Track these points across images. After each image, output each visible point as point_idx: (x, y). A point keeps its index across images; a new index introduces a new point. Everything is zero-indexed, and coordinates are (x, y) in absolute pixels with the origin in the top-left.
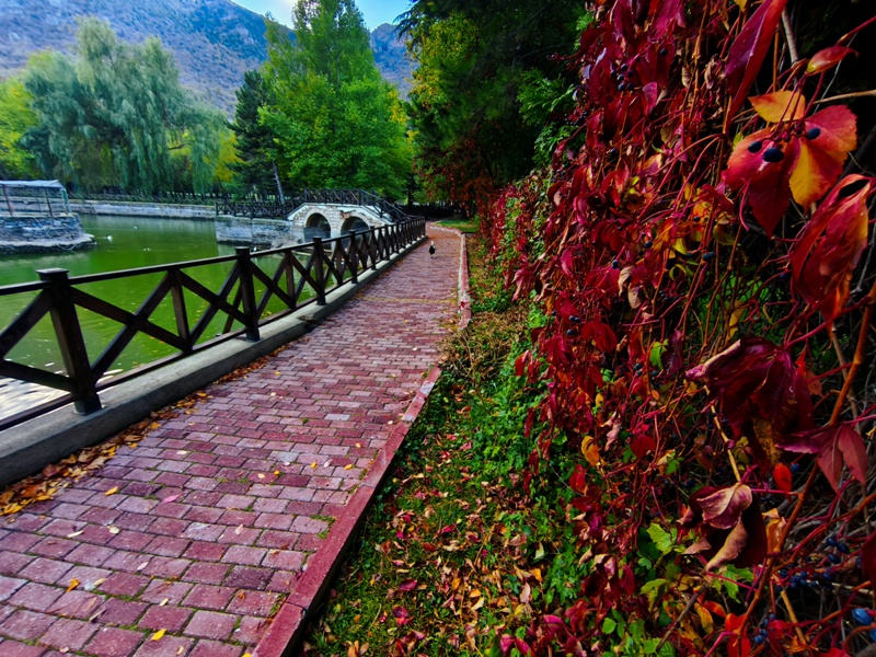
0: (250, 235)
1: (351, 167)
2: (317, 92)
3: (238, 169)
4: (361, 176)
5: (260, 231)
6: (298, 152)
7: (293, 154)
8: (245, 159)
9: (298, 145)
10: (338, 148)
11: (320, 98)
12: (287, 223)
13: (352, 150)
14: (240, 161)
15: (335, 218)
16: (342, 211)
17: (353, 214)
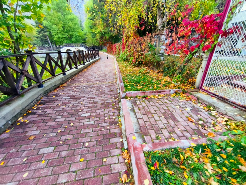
1: (70, 38)
2: (58, 17)
3: (37, 37)
4: (73, 40)
6: (55, 33)
7: (54, 34)
8: (39, 35)
9: (55, 31)
10: (67, 32)
11: (60, 19)
13: (70, 33)
14: (37, 35)
15: (74, 50)
16: (76, 48)
17: (79, 49)
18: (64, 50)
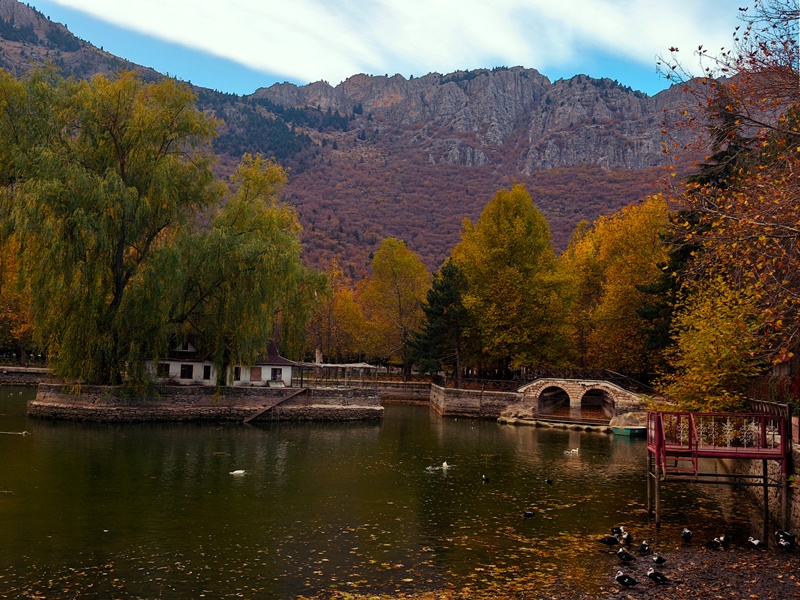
0: (478, 405)
5: (489, 402)
12: (518, 395)
15: (575, 390)
16: (584, 385)
17: (596, 387)
18: (534, 388)
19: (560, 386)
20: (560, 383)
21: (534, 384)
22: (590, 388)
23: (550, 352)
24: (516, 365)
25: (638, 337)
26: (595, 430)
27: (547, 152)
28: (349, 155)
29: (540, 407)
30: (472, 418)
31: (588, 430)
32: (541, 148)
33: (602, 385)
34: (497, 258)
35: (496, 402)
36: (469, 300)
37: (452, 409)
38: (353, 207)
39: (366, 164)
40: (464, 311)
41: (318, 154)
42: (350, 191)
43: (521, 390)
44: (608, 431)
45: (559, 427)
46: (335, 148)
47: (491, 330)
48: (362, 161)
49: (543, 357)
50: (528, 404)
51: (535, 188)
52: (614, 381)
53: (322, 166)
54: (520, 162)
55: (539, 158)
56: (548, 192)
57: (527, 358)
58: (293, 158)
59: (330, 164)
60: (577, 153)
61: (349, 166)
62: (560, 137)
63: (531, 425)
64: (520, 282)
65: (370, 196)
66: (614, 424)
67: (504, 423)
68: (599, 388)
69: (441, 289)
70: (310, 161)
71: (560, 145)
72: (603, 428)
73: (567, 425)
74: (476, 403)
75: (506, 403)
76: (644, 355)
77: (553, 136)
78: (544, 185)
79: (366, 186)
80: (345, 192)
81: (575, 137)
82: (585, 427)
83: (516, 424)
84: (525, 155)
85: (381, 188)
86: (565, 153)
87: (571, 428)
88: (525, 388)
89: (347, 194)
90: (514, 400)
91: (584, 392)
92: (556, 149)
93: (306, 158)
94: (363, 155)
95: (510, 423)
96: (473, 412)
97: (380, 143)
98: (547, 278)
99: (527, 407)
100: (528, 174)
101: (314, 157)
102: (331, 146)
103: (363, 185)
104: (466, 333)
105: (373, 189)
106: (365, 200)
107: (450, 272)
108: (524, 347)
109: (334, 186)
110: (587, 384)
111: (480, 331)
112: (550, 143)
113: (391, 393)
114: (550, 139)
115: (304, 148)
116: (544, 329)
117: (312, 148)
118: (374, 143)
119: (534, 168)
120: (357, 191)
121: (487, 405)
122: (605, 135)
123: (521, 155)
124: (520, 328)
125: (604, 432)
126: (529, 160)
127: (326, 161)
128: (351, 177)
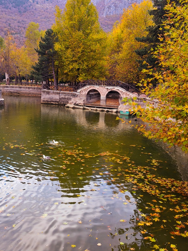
0: (58, 98)
5: (63, 97)
12: (77, 93)
15: (103, 91)
16: (107, 89)
17: (113, 90)
18: (85, 90)
19: (96, 89)
20: (96, 87)
21: (85, 88)
22: (110, 90)
23: (96, 74)
24: (80, 79)
25: (135, 67)
26: (111, 112)
27: (111, 9)
28: (42, 6)
29: (87, 99)
30: (55, 104)
31: (108, 111)
32: (109, 7)
33: (116, 89)
34: (73, 27)
35: (67, 97)
36: (57, 47)
37: (46, 100)
38: (44, 25)
39: (48, 10)
40: (55, 53)
41: (31, 5)
42: (43, 20)
43: (79, 91)
44: (117, 112)
45: (94, 110)
46: (37, 3)
47: (68, 62)
48: (47, 9)
49: (93, 76)
50: (81, 98)
51: (107, 21)
52: (122, 87)
53: (33, 10)
54: (102, 12)
55: (109, 11)
56: (111, 23)
57: (85, 76)
58: (22, 7)
59: (35, 9)
60: (121, 10)
61: (42, 10)
62: (116, 3)
63: (81, 109)
64: (83, 39)
65: (50, 22)
66: (120, 108)
67: (68, 107)
68: (115, 90)
69: (44, 41)
70: (28, 8)
71: (116, 6)
72: (115, 110)
73: (98, 109)
74: (57, 97)
75: (71, 97)
76: (138, 75)
77: (113, 3)
78: (110, 20)
79: (48, 18)
80: (41, 20)
81: (121, 4)
82: (106, 110)
83: (73, 108)
84: (104, 10)
85: (54, 19)
86: (117, 10)
87: (99, 110)
88: (80, 90)
89: (42, 21)
90: (74, 96)
91: (107, 92)
92: (114, 8)
93: (27, 7)
94: (47, 7)
95: (71, 108)
96: (56, 102)
97: (53, 3)
98: (95, 36)
99: (81, 99)
100: (105, 16)
101: (30, 7)
102: (36, 3)
103: (47, 18)
104: (56, 63)
105: (51, 19)
106: (48, 23)
107: (49, 33)
108: (84, 70)
109: (37, 18)
110: (109, 88)
111: (63, 62)
112: (112, 5)
113: (31, 92)
114: (112, 4)
115: (26, 3)
116: (93, 62)
117: (29, 3)
118: (51, 2)
119: (107, 14)
120: (45, 20)
121: (62, 98)
122: (131, 3)
123: (102, 10)
124: (83, 61)
125: (115, 112)
126: (105, 11)
127: (34, 8)
128: (43, 15)
